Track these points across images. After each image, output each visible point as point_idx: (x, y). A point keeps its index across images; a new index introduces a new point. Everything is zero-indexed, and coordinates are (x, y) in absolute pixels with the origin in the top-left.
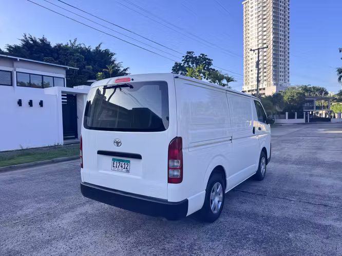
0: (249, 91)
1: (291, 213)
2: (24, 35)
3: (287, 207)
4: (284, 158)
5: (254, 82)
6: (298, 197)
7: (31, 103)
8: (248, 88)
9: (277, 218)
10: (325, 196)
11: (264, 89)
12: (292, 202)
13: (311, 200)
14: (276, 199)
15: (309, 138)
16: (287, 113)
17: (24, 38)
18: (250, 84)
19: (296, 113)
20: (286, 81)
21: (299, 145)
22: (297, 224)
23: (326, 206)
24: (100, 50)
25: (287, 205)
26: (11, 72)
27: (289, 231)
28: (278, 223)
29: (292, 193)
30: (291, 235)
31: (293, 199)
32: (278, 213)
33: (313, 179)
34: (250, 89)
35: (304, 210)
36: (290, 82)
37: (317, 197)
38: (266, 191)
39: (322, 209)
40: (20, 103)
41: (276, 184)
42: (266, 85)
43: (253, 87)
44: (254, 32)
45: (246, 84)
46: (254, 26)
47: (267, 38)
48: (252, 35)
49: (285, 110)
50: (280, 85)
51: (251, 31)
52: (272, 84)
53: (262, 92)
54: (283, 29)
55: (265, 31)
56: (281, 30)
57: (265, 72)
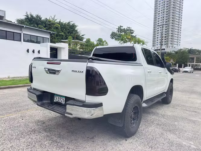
1: (176, 114)
2: (26, 12)
3: (174, 111)
5: (159, 45)
7: (33, 51)
10: (196, 108)
13: (188, 109)
15: (189, 79)
16: (177, 65)
17: (26, 14)
18: (156, 46)
19: (183, 65)
21: (183, 83)
22: (179, 119)
23: (196, 112)
26: (20, 33)
27: (175, 121)
28: (170, 118)
30: (176, 123)
31: (178, 108)
32: (170, 114)
33: (190, 99)
34: (156, 49)
35: (184, 113)
36: (180, 46)
37: (191, 108)
39: (193, 113)
40: (28, 51)
42: (165, 47)
43: (158, 48)
44: (161, 14)
45: (154, 46)
46: (161, 11)
47: (168, 18)
48: (159, 16)
49: (176, 63)
50: (175, 47)
51: (159, 14)
52: (169, 47)
53: (163, 51)
54: (178, 13)
55: (167, 14)
56: (177, 14)
57: (166, 39)
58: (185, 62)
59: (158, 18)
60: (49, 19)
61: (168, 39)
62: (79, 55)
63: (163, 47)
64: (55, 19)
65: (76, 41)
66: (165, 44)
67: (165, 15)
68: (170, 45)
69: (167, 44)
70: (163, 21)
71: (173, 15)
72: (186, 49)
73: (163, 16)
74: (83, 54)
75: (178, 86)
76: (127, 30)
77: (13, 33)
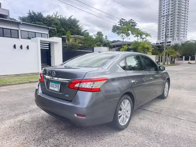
0: (160, 43)
2: (29, 11)
4: (179, 85)
5: (164, 38)
6: (187, 117)
7: (21, 47)
8: (160, 41)
9: (167, 136)
11: (170, 42)
12: (182, 121)
14: (169, 117)
16: (184, 57)
18: (162, 39)
19: (190, 57)
20: (185, 37)
21: (191, 77)
22: (184, 143)
24: (71, 19)
25: (177, 124)
26: (18, 30)
28: (167, 141)
29: (183, 113)
31: (183, 118)
35: (191, 130)
36: (187, 38)
38: (161, 110)
40: (15, 47)
41: (171, 105)
42: (171, 40)
43: (163, 41)
44: (166, 6)
45: (159, 39)
46: (166, 3)
47: (174, 10)
48: (164, 8)
49: (183, 55)
50: (181, 40)
51: (164, 6)
52: (175, 39)
53: (169, 44)
54: (185, 4)
55: (172, 6)
56: (183, 5)
57: (171, 32)
58: (192, 54)
59: (163, 10)
60: (52, 16)
61: (174, 31)
62: (78, 50)
63: (169, 40)
64: (57, 16)
65: (75, 36)
66: (171, 37)
67: (170, 7)
68: (176, 37)
69: (173, 36)
70: (169, 13)
71: (178, 7)
72: (194, 41)
73: (168, 8)
74: (82, 49)
75: (183, 82)
76: (129, 23)
77: (10, 30)
